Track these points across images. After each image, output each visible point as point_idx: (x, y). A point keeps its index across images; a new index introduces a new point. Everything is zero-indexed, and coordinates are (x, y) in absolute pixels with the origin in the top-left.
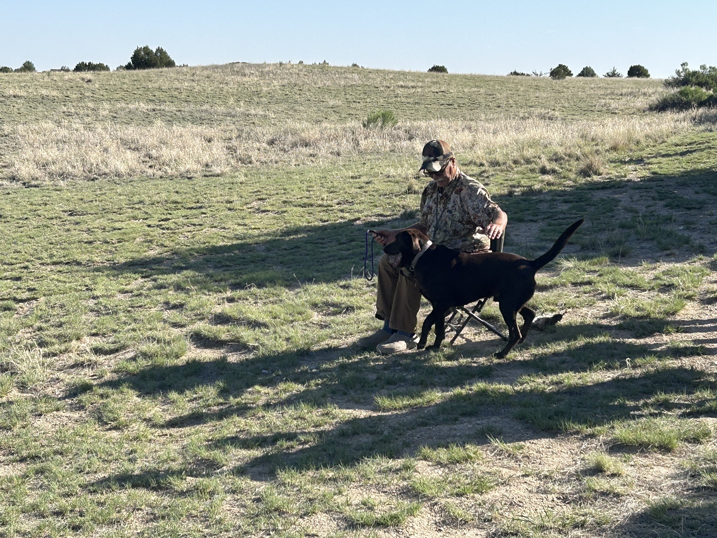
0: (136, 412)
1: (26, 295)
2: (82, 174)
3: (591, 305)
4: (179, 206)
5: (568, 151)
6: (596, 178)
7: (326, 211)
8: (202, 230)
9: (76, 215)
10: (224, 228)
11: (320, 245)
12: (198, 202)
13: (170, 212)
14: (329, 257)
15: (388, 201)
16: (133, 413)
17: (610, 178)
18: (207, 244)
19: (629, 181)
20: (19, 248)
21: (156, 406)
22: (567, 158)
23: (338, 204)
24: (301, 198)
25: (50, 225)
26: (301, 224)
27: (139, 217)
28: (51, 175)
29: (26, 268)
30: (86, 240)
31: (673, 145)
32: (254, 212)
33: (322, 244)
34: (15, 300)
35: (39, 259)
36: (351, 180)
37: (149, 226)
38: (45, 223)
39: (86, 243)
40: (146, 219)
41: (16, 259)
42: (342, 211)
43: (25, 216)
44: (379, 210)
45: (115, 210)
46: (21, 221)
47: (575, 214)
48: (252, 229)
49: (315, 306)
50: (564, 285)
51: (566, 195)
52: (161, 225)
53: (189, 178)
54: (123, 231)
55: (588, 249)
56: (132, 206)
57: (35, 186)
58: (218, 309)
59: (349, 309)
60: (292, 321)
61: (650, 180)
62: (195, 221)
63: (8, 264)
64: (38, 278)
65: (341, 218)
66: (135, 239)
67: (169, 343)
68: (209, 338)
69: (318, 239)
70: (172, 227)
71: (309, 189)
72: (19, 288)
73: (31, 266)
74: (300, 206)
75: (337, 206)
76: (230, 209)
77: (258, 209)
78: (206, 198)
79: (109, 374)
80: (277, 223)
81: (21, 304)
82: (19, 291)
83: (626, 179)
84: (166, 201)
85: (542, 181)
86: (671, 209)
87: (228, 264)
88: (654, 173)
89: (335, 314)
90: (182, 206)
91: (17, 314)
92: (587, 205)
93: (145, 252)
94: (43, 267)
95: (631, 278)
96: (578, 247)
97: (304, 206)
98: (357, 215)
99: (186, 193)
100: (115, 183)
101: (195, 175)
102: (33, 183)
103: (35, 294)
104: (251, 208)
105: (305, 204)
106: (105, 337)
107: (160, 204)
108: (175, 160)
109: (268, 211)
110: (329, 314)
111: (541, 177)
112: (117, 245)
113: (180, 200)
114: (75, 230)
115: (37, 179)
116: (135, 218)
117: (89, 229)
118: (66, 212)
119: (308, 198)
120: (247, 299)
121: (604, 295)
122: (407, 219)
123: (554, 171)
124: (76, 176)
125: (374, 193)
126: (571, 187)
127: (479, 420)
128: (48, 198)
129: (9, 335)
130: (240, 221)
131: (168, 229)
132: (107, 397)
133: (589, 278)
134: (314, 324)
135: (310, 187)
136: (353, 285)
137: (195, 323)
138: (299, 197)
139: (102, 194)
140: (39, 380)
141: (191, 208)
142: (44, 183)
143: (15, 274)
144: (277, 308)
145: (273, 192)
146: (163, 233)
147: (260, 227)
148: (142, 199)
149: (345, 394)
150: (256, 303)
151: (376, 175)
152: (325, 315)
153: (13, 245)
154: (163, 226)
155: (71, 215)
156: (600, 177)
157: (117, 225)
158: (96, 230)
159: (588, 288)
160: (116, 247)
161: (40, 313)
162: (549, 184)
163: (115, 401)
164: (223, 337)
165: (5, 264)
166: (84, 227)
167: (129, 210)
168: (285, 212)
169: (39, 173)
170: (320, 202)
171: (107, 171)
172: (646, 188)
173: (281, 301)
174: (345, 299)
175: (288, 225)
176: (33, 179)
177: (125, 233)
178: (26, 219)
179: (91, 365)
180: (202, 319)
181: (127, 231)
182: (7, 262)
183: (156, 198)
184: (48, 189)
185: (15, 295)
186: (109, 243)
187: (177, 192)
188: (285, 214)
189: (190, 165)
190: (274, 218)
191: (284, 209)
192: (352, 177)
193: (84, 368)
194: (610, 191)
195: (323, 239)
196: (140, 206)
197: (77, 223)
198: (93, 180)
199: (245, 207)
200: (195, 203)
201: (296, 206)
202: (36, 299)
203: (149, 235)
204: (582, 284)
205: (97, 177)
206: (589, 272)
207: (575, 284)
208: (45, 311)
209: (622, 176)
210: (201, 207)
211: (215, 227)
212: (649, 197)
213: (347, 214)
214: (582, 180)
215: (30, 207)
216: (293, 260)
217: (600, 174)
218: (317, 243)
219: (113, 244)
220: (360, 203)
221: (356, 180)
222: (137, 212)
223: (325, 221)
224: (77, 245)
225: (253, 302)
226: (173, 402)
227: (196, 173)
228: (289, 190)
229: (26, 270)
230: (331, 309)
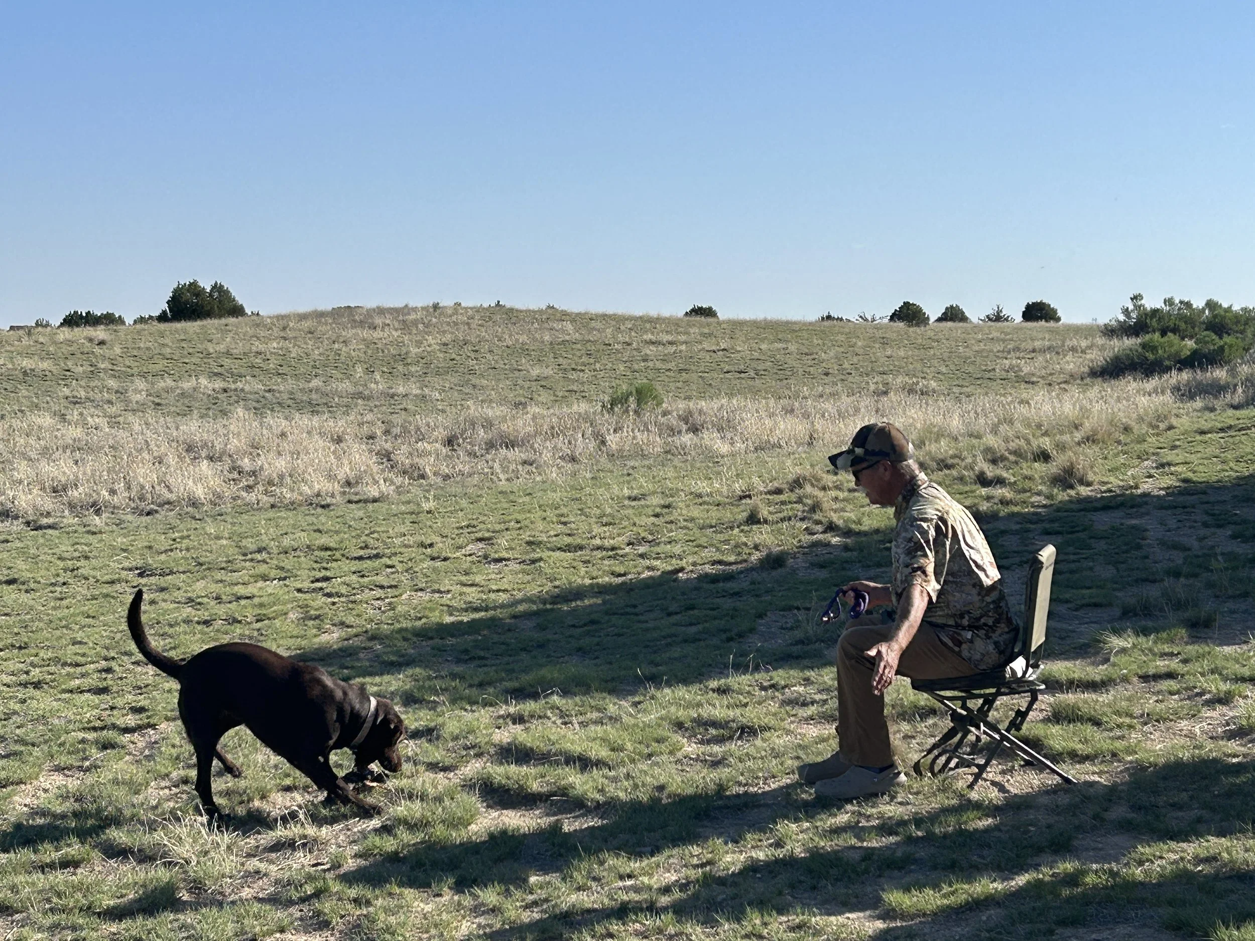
0: (433, 931)
1: (131, 720)
2: (128, 505)
3: (1194, 716)
4: (338, 555)
5: (1012, 445)
6: (1084, 491)
7: (614, 557)
8: (401, 595)
9: (151, 575)
10: (439, 592)
11: (636, 618)
12: (367, 547)
13: (325, 565)
14: (664, 637)
15: (720, 537)
16: (427, 932)
17: (1110, 491)
18: (424, 620)
19: (1145, 495)
20: (79, 636)
21: (464, 917)
22: (1012, 458)
23: (628, 545)
24: (556, 536)
25: (114, 594)
26: (579, 581)
27: (272, 575)
28: (72, 506)
29: (108, 670)
30: (196, 619)
31: (1196, 432)
32: (479, 562)
33: (637, 614)
34: (114, 727)
35: (126, 654)
36: (633, 503)
37: (299, 590)
38: (105, 591)
39: (198, 623)
40: (285, 579)
41: (84, 655)
42: (642, 556)
43: (61, 580)
44: (710, 554)
45: (224, 565)
46: (58, 589)
47: (1074, 554)
48: (494, 591)
49: (679, 726)
50: (1125, 679)
51: (1043, 521)
52: (321, 589)
53: (323, 507)
54: (256, 601)
55: (1136, 615)
56: (249, 556)
57: (50, 527)
58: (503, 736)
59: (748, 731)
60: (650, 756)
61: (1182, 492)
62: (381, 579)
63: (71, 665)
64: (140, 688)
65: (649, 568)
66: (286, 614)
67: (439, 799)
68: (509, 790)
69: (627, 606)
70: (344, 591)
71: (563, 519)
72: (112, 708)
73: (117, 668)
74: (559, 549)
75: (628, 549)
76: (433, 559)
77: (486, 557)
78: (378, 540)
79: (350, 861)
80: (533, 580)
81: (128, 736)
82: (115, 712)
83: (1139, 491)
84: (308, 547)
85: (988, 498)
86: (1243, 542)
87: (482, 653)
88: (1185, 481)
89: (720, 740)
90: (343, 555)
91: (130, 754)
92: (1091, 538)
93: (316, 636)
94: (139, 669)
95: (1244, 666)
96: (1117, 612)
97: (568, 548)
98: (675, 563)
99: (337, 532)
100: (194, 518)
101: (334, 501)
102: (45, 521)
103: (148, 717)
104: (470, 555)
105: (568, 545)
106: (308, 792)
107: (298, 553)
108: (291, 476)
109: (508, 560)
110: (709, 742)
111: (984, 491)
112: (259, 625)
113: (332, 545)
114: (164, 601)
115: (48, 514)
116: (265, 578)
117: (190, 600)
118: (130, 569)
119: (569, 535)
120: (549, 718)
121: (1208, 696)
122: (774, 568)
123: (1000, 481)
124: (118, 508)
125: (690, 525)
126: (1044, 506)
127: (1093, 932)
128: (86, 548)
129: (137, 792)
130: (464, 579)
131: (339, 595)
132: (368, 903)
133: (1168, 666)
134: (691, 759)
135: (562, 515)
136: (736, 687)
137: (468, 762)
138: (552, 533)
139: (182, 538)
140: (223, 876)
141: (360, 558)
142: (65, 520)
143: (93, 681)
144: (611, 731)
145: (498, 527)
146: (334, 604)
147: (506, 586)
148: (264, 545)
149: (814, 888)
150: (565, 723)
151: (674, 493)
152: (702, 742)
153: (65, 631)
154: (326, 591)
155: (141, 575)
156: (1090, 488)
157: (241, 590)
158: (205, 600)
159: (1172, 684)
160: (258, 630)
161: (174, 752)
162: (1004, 502)
163: (387, 910)
164: (535, 786)
165: (65, 664)
166: (180, 595)
167: (248, 564)
168: (541, 559)
169: (48, 503)
170: (597, 542)
171: (172, 497)
172: (1184, 507)
173: (611, 718)
174: (731, 713)
175: (557, 583)
176: (42, 514)
177: (261, 605)
178: (64, 584)
179: (309, 844)
180: (479, 755)
181: (265, 600)
182: (69, 661)
183: (287, 542)
184: (76, 532)
185: (113, 720)
186: (240, 622)
187: (319, 531)
188: (542, 564)
189: (320, 484)
190: (523, 572)
191: (537, 556)
192: (629, 498)
193: (294, 850)
194: (1119, 513)
195: (635, 606)
196: (264, 555)
197: (163, 590)
198: (148, 514)
199: (458, 554)
200: (361, 548)
201: (554, 551)
202: (153, 726)
203: (307, 606)
204: (1157, 677)
205: (156, 508)
206: (1163, 655)
207: (1145, 678)
208: (181, 746)
209: (1131, 487)
210: (377, 556)
211: (421, 590)
212: (1195, 522)
213: (657, 563)
214: (1062, 496)
215: (61, 564)
216: (598, 644)
217: (1089, 484)
218: (627, 614)
219: (249, 623)
220: (670, 542)
221: (642, 502)
222: (263, 569)
223: (620, 575)
224: (183, 628)
225: (559, 722)
226: (493, 910)
227: (333, 496)
228: (527, 522)
229: (110, 676)
230: (713, 731)
